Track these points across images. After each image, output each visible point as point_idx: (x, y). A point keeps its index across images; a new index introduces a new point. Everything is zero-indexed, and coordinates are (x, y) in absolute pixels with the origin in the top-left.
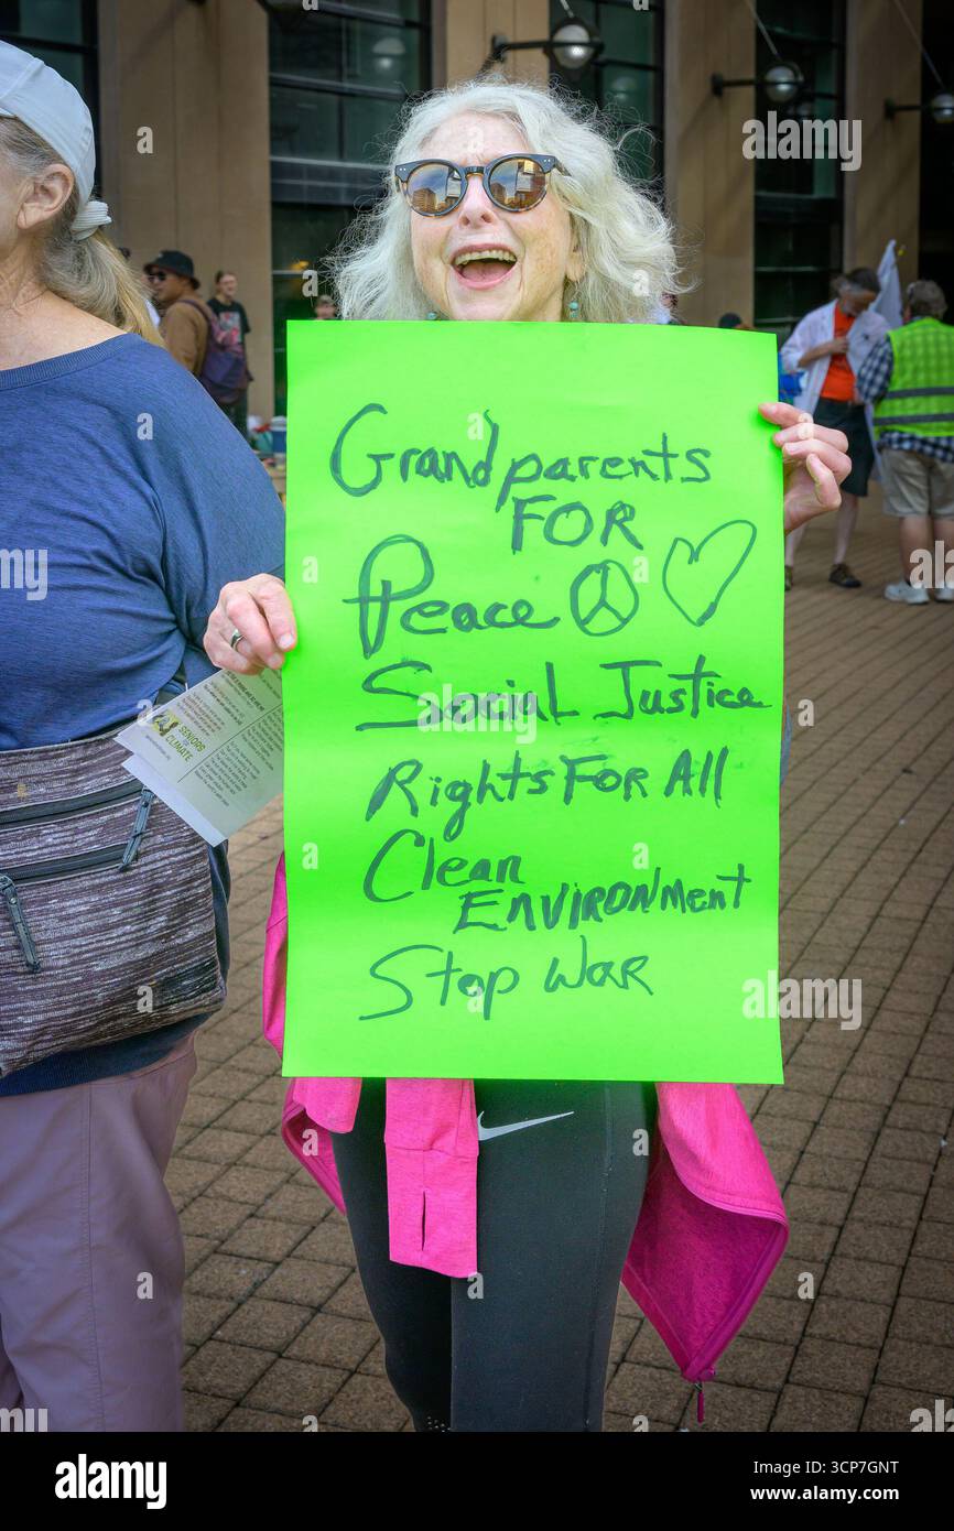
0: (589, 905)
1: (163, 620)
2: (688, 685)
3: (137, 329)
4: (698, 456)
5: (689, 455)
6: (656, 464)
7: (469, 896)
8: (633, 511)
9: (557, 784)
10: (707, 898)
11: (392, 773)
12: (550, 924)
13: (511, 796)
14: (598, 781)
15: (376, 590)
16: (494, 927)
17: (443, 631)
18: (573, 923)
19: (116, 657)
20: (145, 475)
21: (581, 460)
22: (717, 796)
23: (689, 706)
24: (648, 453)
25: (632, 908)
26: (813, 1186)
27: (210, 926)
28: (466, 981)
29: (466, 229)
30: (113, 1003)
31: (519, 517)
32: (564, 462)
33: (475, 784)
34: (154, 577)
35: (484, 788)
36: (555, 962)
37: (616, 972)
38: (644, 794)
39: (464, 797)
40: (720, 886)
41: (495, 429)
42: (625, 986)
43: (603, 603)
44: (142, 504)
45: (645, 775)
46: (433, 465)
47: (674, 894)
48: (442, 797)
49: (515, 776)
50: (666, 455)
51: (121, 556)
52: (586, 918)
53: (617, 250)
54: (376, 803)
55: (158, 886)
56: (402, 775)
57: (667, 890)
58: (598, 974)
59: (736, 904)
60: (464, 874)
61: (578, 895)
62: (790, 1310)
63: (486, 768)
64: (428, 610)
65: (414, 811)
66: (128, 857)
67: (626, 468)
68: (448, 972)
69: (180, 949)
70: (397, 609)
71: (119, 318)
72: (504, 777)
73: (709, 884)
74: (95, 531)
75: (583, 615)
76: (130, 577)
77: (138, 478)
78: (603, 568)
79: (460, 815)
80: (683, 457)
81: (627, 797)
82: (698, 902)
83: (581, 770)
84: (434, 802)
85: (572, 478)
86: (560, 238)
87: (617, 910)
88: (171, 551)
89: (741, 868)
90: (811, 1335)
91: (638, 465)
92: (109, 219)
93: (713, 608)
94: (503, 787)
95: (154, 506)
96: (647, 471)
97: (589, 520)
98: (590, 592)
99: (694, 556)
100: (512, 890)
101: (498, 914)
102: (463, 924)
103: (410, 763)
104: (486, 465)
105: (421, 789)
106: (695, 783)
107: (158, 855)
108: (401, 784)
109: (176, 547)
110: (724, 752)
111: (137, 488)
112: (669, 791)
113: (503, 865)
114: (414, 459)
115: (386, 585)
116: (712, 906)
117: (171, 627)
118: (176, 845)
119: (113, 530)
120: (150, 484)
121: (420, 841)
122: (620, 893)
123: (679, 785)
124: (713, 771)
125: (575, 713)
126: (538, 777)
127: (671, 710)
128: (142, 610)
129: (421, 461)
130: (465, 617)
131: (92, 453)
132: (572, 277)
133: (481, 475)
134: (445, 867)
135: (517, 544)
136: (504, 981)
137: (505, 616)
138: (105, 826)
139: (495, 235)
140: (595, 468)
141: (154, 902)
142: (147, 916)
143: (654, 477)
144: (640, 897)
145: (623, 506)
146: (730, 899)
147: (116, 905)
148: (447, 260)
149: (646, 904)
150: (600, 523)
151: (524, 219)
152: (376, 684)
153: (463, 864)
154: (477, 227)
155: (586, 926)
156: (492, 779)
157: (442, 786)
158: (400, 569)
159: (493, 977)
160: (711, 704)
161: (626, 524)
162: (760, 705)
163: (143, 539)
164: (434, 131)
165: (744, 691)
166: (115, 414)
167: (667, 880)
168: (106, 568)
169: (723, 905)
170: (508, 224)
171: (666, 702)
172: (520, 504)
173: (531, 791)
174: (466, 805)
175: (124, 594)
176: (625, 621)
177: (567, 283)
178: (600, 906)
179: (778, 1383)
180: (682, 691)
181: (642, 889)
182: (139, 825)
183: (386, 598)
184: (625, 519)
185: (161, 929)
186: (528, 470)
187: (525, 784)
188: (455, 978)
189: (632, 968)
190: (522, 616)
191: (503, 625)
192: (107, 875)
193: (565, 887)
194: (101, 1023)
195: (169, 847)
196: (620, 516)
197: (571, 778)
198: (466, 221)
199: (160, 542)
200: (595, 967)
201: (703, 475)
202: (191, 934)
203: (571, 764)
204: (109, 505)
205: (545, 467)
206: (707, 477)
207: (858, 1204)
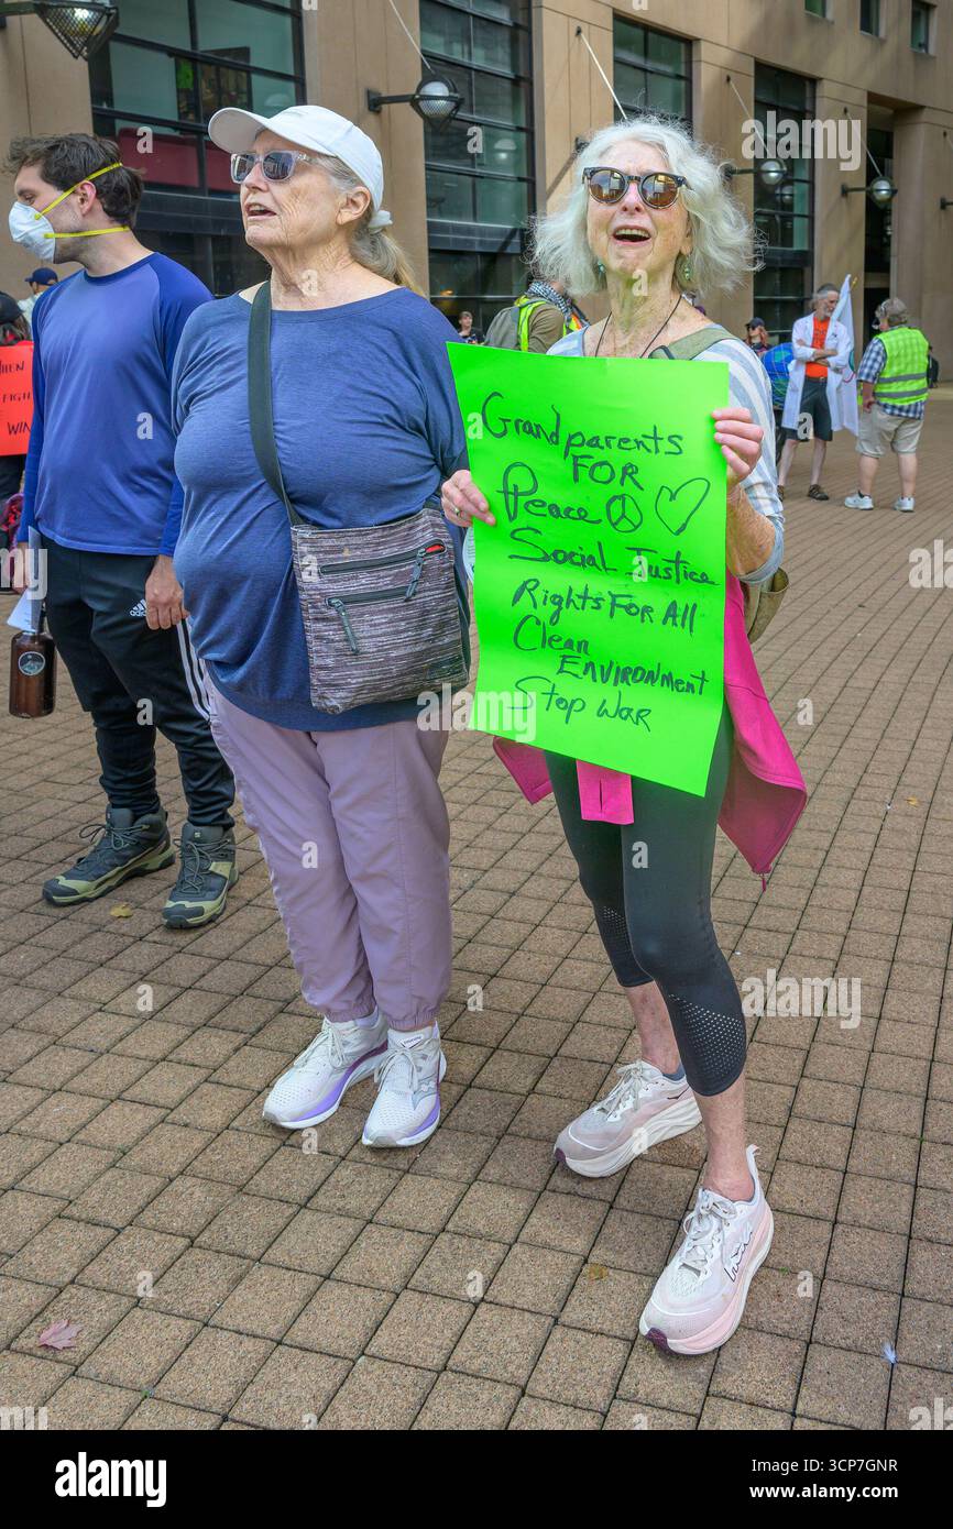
0: (624, 675)
1: (428, 458)
2: (673, 566)
3: (408, 287)
4: (675, 439)
5: (670, 438)
6: (650, 443)
7: (565, 657)
8: (637, 469)
9: (606, 606)
10: (685, 685)
11: (526, 583)
12: (604, 681)
13: (583, 608)
14: (627, 608)
15: (511, 489)
16: (576, 676)
17: (545, 515)
18: (616, 684)
19: (401, 477)
20: (414, 370)
21: (607, 438)
22: (691, 631)
23: (674, 577)
24: (645, 436)
25: (646, 682)
26: (810, 830)
27: (458, 636)
28: (560, 701)
29: (625, 214)
30: (402, 675)
31: (576, 465)
32: (597, 438)
33: (565, 597)
34: (421, 433)
35: (569, 601)
36: (605, 701)
37: (634, 714)
38: (652, 621)
39: (559, 604)
40: (693, 681)
41: (558, 415)
42: (637, 724)
43: (623, 516)
44: (413, 387)
45: (652, 611)
46: (532, 430)
47: (668, 679)
48: (548, 601)
49: (585, 597)
50: (656, 438)
51: (402, 418)
52: (622, 682)
53: (716, 239)
54: (517, 598)
55: (428, 611)
56: (530, 586)
57: (664, 677)
58: (625, 713)
59: (701, 693)
60: (562, 644)
61: (618, 669)
62: (798, 892)
63: (571, 590)
64: (536, 503)
65: (535, 606)
66: (409, 593)
67: (632, 444)
68: (552, 694)
69: (441, 648)
70: (522, 500)
71: (397, 279)
72: (579, 597)
73: (687, 679)
74: (385, 403)
75: (614, 520)
76: (408, 432)
77: (410, 373)
78: (622, 497)
79: (557, 613)
80: (666, 440)
81: (643, 621)
82: (681, 687)
83: (619, 601)
84: (545, 603)
85: (602, 448)
86: (679, 227)
87: (638, 681)
88: (431, 416)
89: (703, 672)
90: (812, 906)
91: (639, 443)
92: (391, 222)
93: (684, 526)
94: (579, 602)
95: (420, 390)
96: (644, 446)
97: (613, 472)
98: (616, 508)
99: (673, 497)
100: (584, 659)
101: (579, 670)
102: (561, 671)
103: (535, 580)
104: (556, 434)
105: (539, 595)
106: (679, 620)
107: (426, 594)
108: (529, 591)
109: (434, 414)
110: (695, 606)
111: (410, 379)
112: (665, 622)
113: (580, 644)
114: (521, 424)
115: (516, 487)
116: (687, 691)
117: (433, 463)
118: (437, 589)
119: (396, 403)
120: (416, 375)
121: (538, 622)
122: (640, 673)
123: (670, 619)
124: (688, 615)
125: (615, 570)
126: (596, 600)
127: (665, 578)
128: (415, 451)
129: (524, 425)
130: (554, 510)
131: (381, 356)
132: (684, 252)
133: (554, 439)
134: (551, 639)
135: (576, 479)
136: (578, 705)
137: (574, 514)
138: (396, 575)
139: (643, 221)
140: (614, 443)
141: (424, 620)
142: (421, 627)
143: (649, 450)
144: (650, 677)
145: (632, 466)
146: (697, 689)
147: (402, 620)
148: (610, 234)
149: (653, 683)
150: (619, 474)
151: (659, 214)
152: (517, 535)
153: (560, 639)
154: (632, 214)
155: (622, 686)
156: (573, 597)
157: (549, 596)
158: (521, 480)
159: (573, 702)
160: (686, 577)
161: (634, 476)
162: (713, 583)
163: (416, 409)
164: (610, 148)
165: (703, 574)
166: (396, 335)
167: (664, 671)
168: (393, 425)
169: (693, 692)
170: (650, 216)
171: (662, 573)
172: (575, 458)
173: (593, 608)
174: (560, 608)
175: (404, 440)
176: (636, 527)
177: (680, 254)
178: (630, 677)
179: (793, 929)
180: (669, 569)
181: (651, 673)
182: (416, 576)
183: (516, 494)
184: (633, 473)
185: (429, 635)
186: (578, 440)
187: (590, 603)
188: (555, 698)
189: (642, 714)
190: (582, 515)
191: (574, 518)
192: (398, 603)
193: (611, 664)
194: (396, 686)
195: (433, 590)
196: (630, 471)
197: (613, 604)
198: (625, 209)
199: (424, 411)
200: (622, 709)
201: (678, 451)
202: (446, 640)
203: (614, 597)
204: (393, 387)
205: (587, 439)
206: (681, 452)
207: (837, 838)
